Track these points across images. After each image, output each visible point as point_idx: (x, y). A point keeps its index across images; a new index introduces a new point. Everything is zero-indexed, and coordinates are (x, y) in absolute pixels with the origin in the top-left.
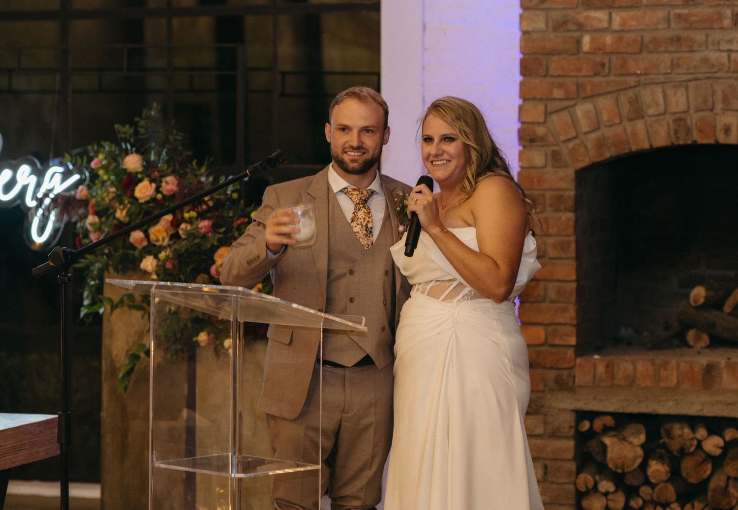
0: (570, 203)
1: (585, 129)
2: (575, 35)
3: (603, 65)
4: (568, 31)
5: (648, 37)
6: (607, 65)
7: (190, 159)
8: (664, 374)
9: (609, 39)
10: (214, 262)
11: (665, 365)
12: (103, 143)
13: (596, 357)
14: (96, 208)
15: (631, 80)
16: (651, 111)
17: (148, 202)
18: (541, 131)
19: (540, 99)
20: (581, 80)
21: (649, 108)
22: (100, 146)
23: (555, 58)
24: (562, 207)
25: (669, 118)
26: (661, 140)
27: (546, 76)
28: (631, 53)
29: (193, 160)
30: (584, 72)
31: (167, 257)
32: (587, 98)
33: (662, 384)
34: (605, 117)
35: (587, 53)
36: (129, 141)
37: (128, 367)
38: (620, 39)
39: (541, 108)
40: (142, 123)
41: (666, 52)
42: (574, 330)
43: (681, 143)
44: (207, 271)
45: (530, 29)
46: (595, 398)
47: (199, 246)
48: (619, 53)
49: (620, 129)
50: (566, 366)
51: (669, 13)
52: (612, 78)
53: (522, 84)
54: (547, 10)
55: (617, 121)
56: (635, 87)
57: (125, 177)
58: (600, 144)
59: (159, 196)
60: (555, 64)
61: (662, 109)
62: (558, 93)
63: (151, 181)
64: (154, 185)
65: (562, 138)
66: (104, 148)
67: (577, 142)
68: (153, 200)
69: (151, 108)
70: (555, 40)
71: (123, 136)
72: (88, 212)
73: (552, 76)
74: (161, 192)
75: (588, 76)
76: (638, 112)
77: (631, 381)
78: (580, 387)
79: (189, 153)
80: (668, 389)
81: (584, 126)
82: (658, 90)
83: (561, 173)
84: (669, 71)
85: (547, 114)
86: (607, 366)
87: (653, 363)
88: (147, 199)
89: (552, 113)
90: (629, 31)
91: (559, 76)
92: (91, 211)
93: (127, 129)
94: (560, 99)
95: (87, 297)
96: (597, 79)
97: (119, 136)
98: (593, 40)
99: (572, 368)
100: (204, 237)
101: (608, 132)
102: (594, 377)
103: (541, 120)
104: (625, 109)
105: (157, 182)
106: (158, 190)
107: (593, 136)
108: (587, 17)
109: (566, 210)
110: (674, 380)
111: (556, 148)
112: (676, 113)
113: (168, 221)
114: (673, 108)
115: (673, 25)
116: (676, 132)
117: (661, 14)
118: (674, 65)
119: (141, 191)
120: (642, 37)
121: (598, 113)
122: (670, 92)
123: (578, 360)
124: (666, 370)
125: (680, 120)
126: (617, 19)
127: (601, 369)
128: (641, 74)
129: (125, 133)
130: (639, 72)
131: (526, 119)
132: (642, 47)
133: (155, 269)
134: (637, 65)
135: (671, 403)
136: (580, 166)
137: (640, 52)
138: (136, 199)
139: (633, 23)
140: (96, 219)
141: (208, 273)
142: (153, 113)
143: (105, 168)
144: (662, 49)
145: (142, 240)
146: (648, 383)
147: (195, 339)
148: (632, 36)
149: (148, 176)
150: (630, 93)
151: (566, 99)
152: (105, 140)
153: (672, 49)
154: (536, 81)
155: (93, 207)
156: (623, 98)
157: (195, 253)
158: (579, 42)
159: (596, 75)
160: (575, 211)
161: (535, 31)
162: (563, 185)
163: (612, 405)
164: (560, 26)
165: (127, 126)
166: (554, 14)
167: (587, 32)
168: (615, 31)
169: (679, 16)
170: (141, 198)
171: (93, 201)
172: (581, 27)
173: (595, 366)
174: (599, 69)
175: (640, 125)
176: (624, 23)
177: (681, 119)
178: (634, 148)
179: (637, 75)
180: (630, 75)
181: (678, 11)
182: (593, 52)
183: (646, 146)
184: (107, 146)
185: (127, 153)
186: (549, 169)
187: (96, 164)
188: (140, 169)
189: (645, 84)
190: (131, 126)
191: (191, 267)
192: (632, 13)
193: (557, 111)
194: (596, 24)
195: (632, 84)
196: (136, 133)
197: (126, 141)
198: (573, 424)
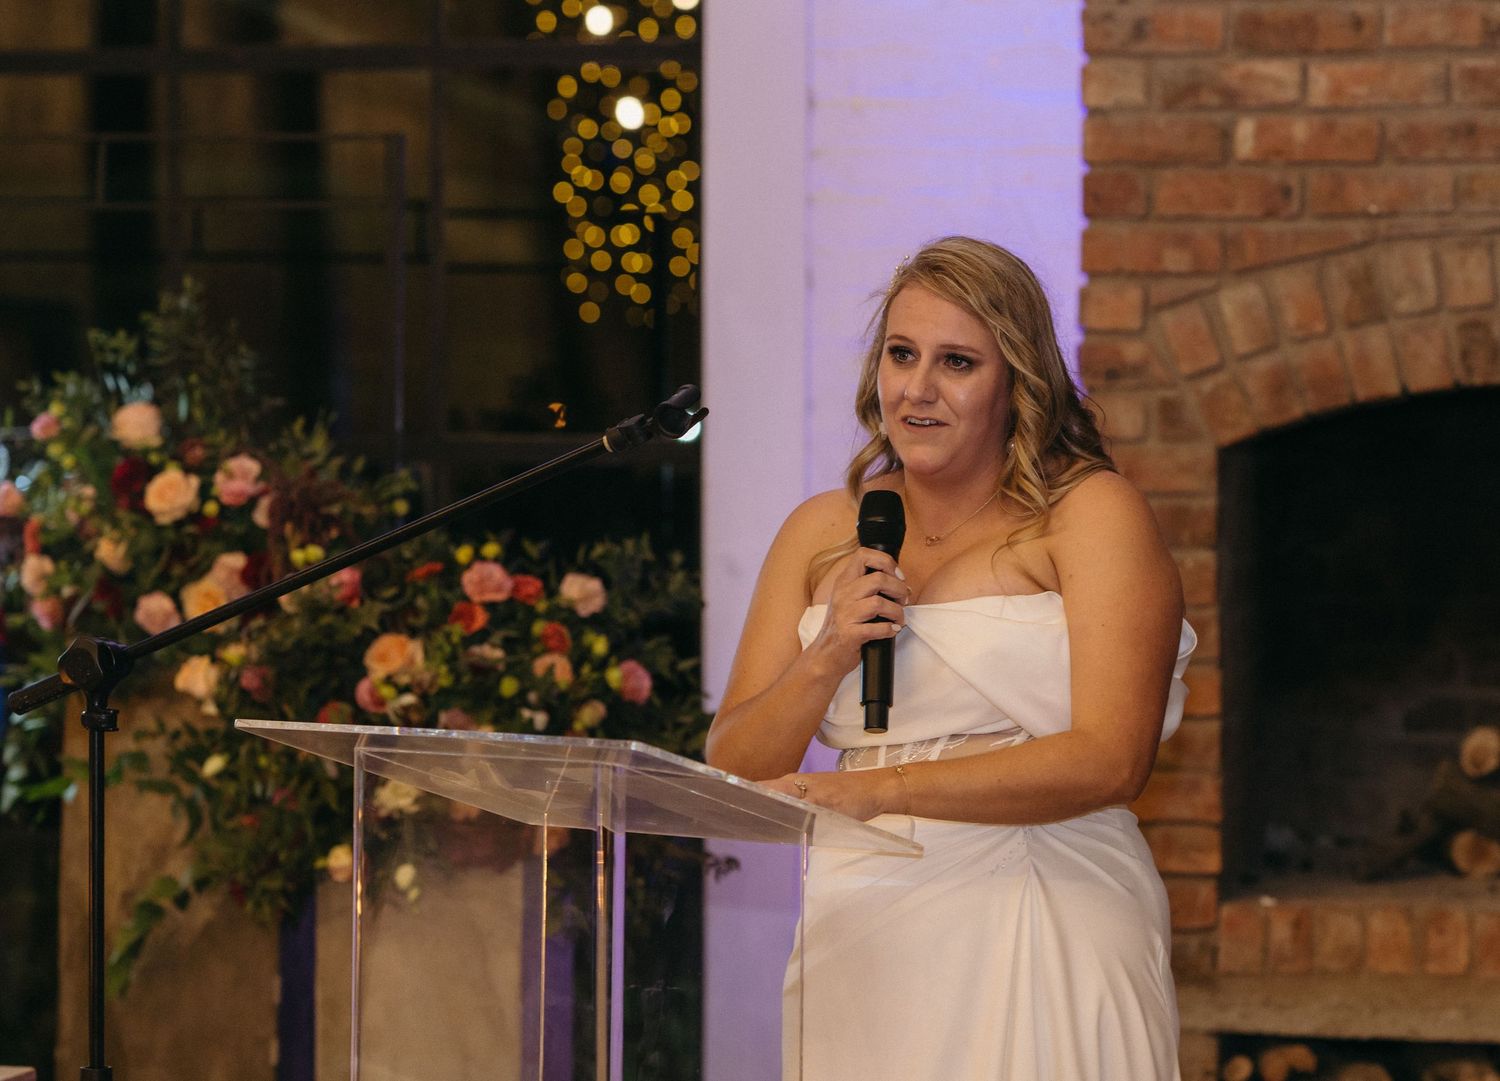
0: (1207, 527)
1: (1242, 345)
2: (1219, 118)
3: (1286, 192)
4: (1200, 108)
5: (1396, 125)
6: (1296, 192)
7: (285, 417)
8: (1435, 942)
9: (1300, 130)
10: (362, 672)
11: (1438, 921)
12: (58, 377)
13: (1267, 901)
14: (43, 539)
15: (1356, 230)
16: (1404, 304)
17: (178, 524)
18: (1133, 351)
19: (1133, 275)
20: (1231, 229)
21: (1398, 295)
22: (49, 384)
23: (1169, 174)
24: (1186, 536)
25: (1448, 322)
26: (1429, 373)
27: (1144, 218)
28: (1355, 164)
29: (294, 419)
30: (1239, 210)
31: (246, 661)
32: (1244, 272)
33: (1433, 968)
34: (1291, 317)
35: (1247, 163)
36: (124, 373)
37: (132, 937)
38: (1329, 129)
39: (1133, 295)
40: (157, 326)
41: (1443, 160)
42: (1213, 837)
43: (1478, 380)
44: (346, 693)
45: (1107, 102)
46: (1266, 1003)
47: (329, 632)
48: (1324, 163)
49: (1326, 348)
50: (1197, 923)
51: (1448, 68)
52: (1307, 224)
53: (1087, 237)
54: (1148, 57)
55: (1320, 327)
56: (1364, 245)
57: (119, 461)
58: (1280, 384)
59: (211, 508)
60: (1168, 188)
61: (1430, 298)
62: (1175, 260)
63: (187, 470)
64: (194, 482)
65: (1186, 368)
66: (62, 387)
67: (1222, 377)
68: (194, 517)
69: (178, 290)
70: (1169, 129)
71: (110, 358)
72: (22, 545)
73: (1162, 218)
74: (217, 499)
75: (1250, 219)
76: (1371, 307)
77: (1355, 961)
78: (1230, 975)
79: (279, 402)
80: (1447, 980)
81: (1241, 340)
82: (1422, 254)
83: (1184, 453)
84: (1447, 206)
85: (1149, 309)
86: (1297, 925)
87: (1408, 915)
88: (179, 514)
89: (1161, 307)
90: (1349, 110)
91: (1179, 218)
92: (29, 544)
93: (123, 342)
94: (1179, 275)
95: (16, 759)
96: (1271, 227)
97: (98, 358)
98: (1261, 131)
99: (1209, 929)
100: (342, 611)
101: (1296, 355)
102: (1265, 950)
103: (1133, 322)
104: (1341, 297)
105: (204, 471)
106: (205, 493)
107: (1262, 364)
108: (1247, 76)
109: (1197, 543)
110: (1460, 958)
111: (1170, 394)
112: (1465, 310)
113: (232, 571)
114: (1459, 297)
115: (1457, 96)
116: (1465, 355)
117: (1428, 68)
118: (1461, 193)
119: (161, 495)
120: (1382, 126)
121: (1273, 308)
122: (1450, 259)
123: (1227, 910)
124: (1441, 931)
125: (1473, 327)
126: (1321, 80)
127: (1281, 932)
128: (1379, 216)
129: (116, 351)
130: (1373, 209)
131: (1095, 322)
132: (1382, 150)
133: (215, 690)
134: (1370, 193)
135: (1453, 1014)
136: (1229, 436)
137: (1376, 161)
138: (148, 515)
139: (1361, 90)
140: (47, 565)
141: (352, 700)
142: (184, 302)
143: (70, 439)
144: (1431, 153)
145: (167, 616)
146: (1396, 965)
147: (320, 863)
148: (1356, 121)
149: (178, 458)
150: (1353, 260)
151: (1197, 273)
152: (64, 370)
153: (1455, 152)
154: (1120, 230)
155: (34, 536)
156: (1335, 272)
157: (316, 649)
158: (1226, 135)
159: (1270, 214)
160: (1214, 547)
161: (1119, 108)
162: (1187, 483)
163: (1309, 1019)
164: (1180, 96)
165: (122, 334)
166: (1165, 67)
167: (1248, 111)
168: (1318, 111)
169: (1473, 75)
170: (163, 513)
171: (36, 519)
172: (1233, 100)
173: (1266, 924)
174: (1276, 202)
175: (1376, 339)
176: (1337, 90)
177: (1475, 325)
178: (1362, 394)
179: (1367, 215)
180: (1350, 215)
181: (1471, 62)
182: (1261, 160)
183: (1392, 388)
184: (71, 384)
185: (118, 400)
186: (1153, 445)
187: (45, 428)
188: (155, 441)
189: (1389, 240)
190: (130, 334)
191: (307, 685)
192: (1358, 65)
193: (1173, 304)
194: (1271, 94)
195: (1358, 237)
196: (143, 351)
197: (115, 371)
198: (1212, 1066)
